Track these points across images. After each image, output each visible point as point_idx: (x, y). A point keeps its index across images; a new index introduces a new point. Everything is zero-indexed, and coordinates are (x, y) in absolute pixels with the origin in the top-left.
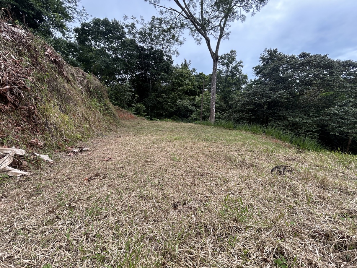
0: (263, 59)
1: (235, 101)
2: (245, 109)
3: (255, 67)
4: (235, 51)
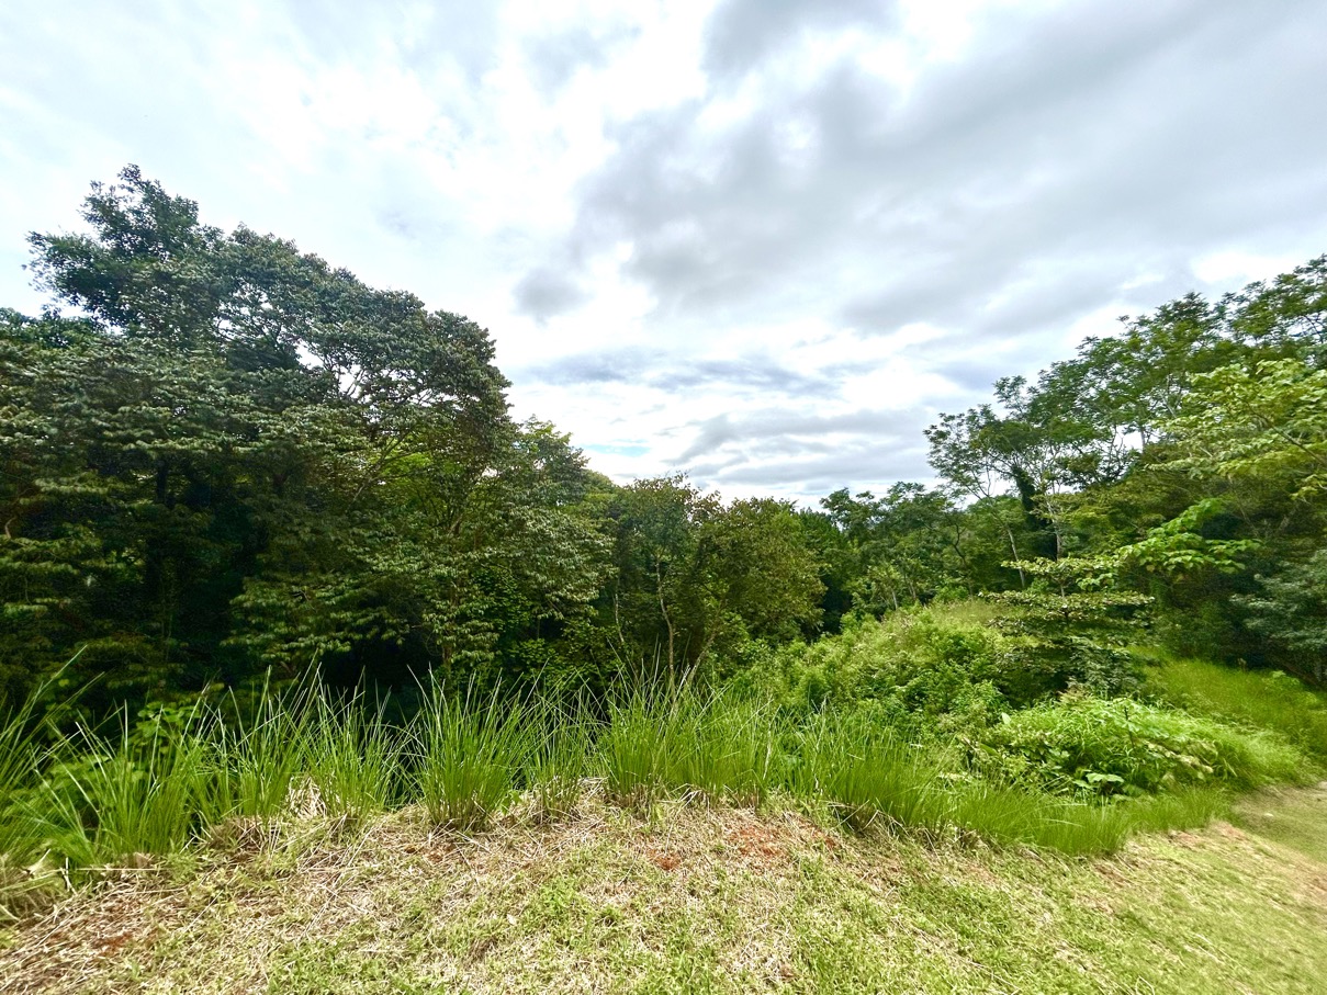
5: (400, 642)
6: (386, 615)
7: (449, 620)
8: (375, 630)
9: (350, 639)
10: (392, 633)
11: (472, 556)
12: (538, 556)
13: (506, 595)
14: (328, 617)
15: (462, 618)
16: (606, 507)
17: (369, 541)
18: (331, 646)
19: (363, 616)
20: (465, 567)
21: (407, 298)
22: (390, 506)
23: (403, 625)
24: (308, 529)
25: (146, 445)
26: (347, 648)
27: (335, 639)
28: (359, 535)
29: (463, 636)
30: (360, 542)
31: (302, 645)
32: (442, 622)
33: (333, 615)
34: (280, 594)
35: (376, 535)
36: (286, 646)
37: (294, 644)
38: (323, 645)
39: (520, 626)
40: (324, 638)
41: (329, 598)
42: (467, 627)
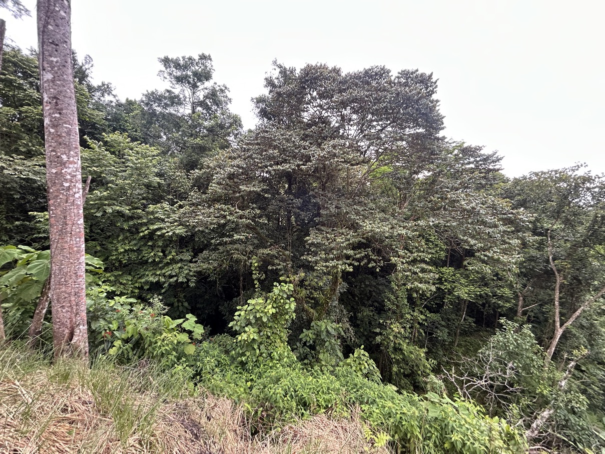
0: (270, 83)
1: (208, 167)
2: (238, 195)
3: (257, 99)
4: (209, 56)
5: (378, 270)
6: (371, 253)
7: (407, 262)
8: (365, 261)
9: (353, 265)
10: (374, 264)
11: (421, 224)
12: (469, 226)
13: (431, 242)
14: (342, 252)
15: (414, 261)
16: (503, 192)
17: (362, 213)
18: (343, 268)
19: (359, 253)
20: (416, 230)
21: (382, 69)
22: (373, 194)
23: (380, 260)
24: (334, 206)
25: (271, 168)
26: (351, 270)
27: (346, 263)
28: (357, 209)
29: (415, 273)
30: (357, 213)
31: (331, 265)
32: (403, 263)
33: (345, 251)
34: (323, 238)
35: (365, 210)
36: (324, 264)
37: (327, 264)
38: (340, 266)
39: (438, 259)
40: (340, 262)
41: (342, 243)
42: (417, 268)
